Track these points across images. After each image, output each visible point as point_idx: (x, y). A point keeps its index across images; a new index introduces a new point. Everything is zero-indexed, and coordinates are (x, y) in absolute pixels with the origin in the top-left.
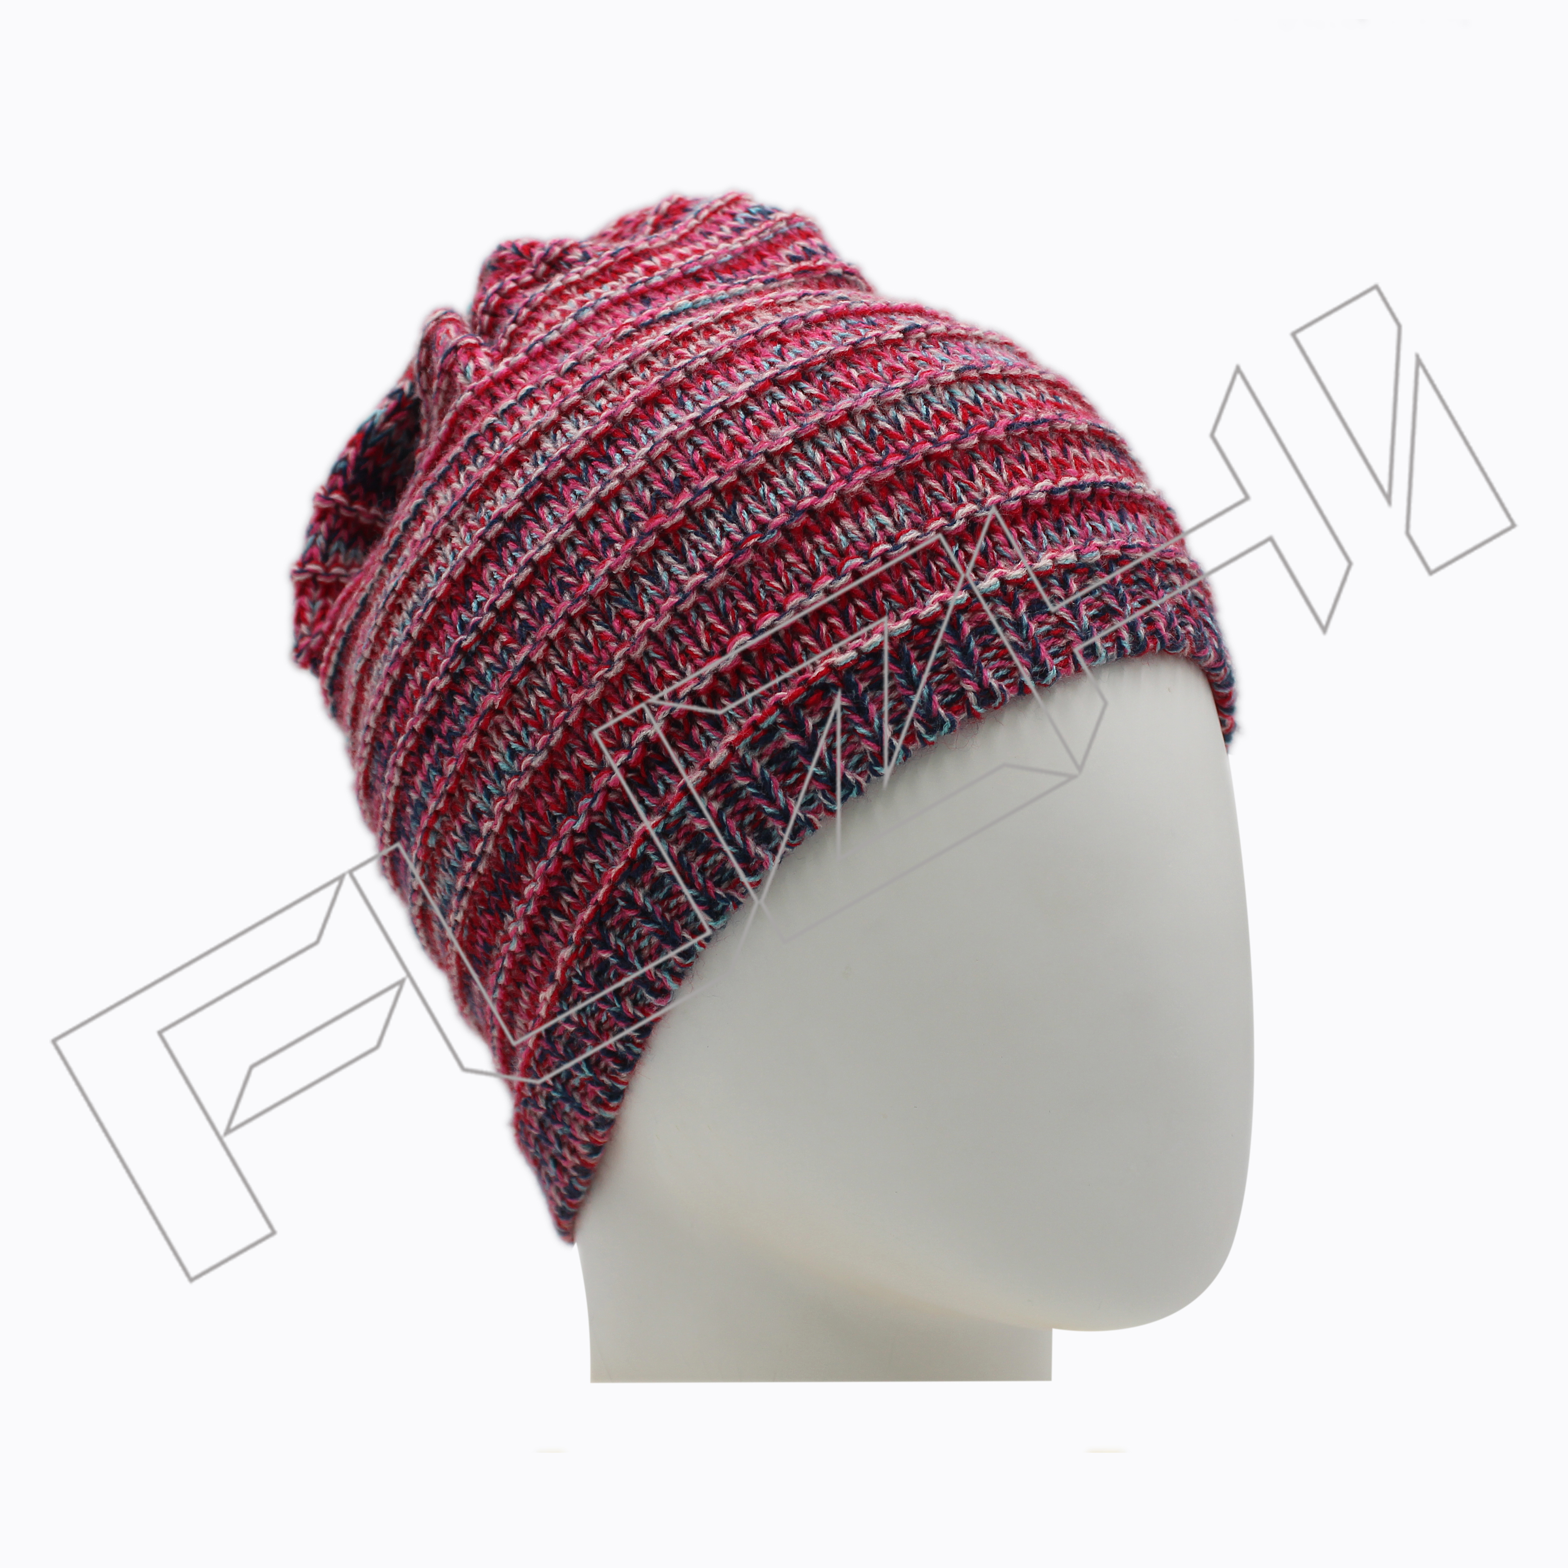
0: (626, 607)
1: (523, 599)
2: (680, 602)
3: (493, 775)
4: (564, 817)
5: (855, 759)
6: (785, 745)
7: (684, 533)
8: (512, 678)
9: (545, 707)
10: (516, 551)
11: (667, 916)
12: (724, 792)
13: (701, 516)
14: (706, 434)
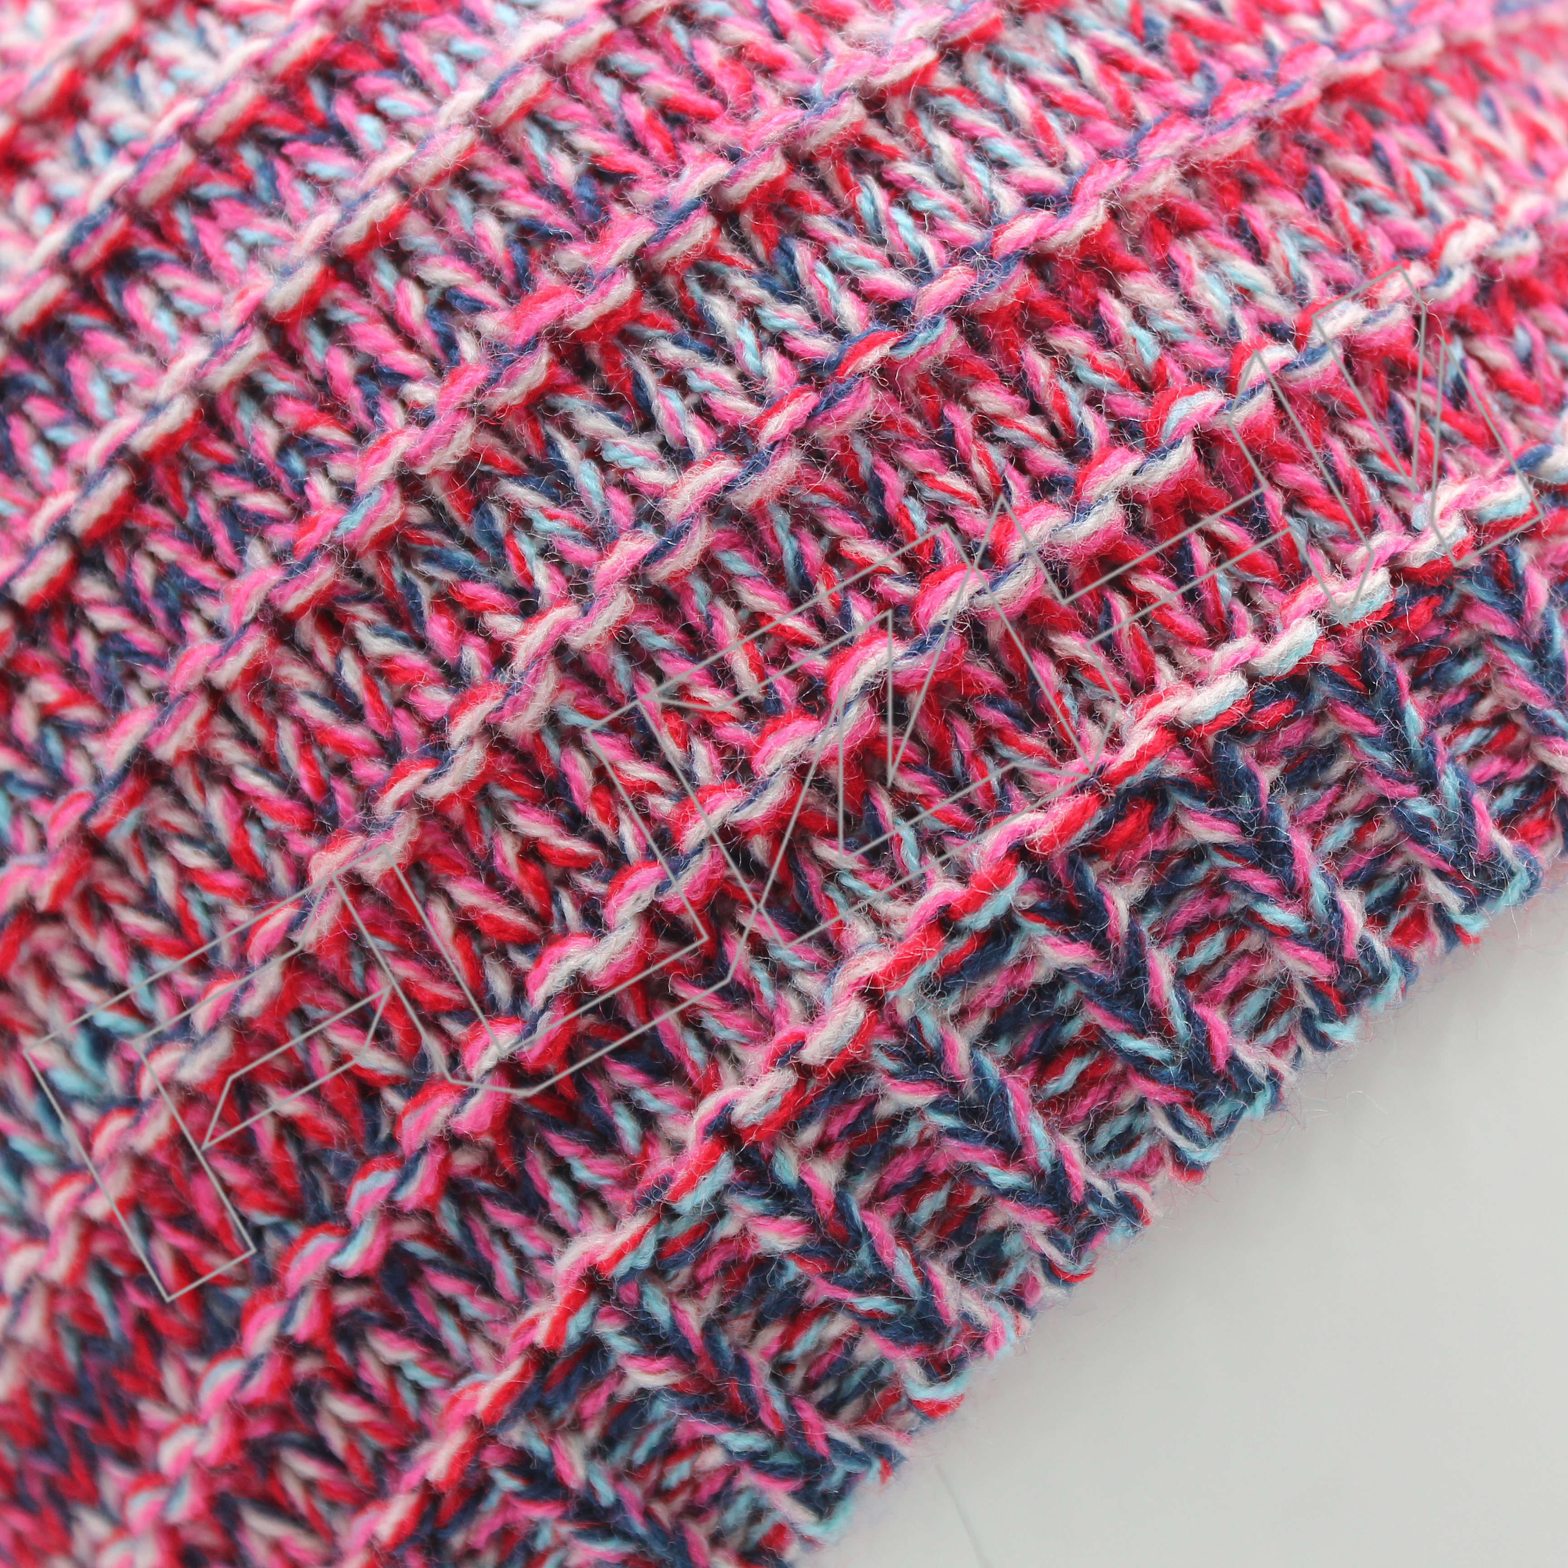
0: (467, 575)
1: (106, 570)
2: (656, 555)
3: (31, 1106)
4: (295, 1231)
5: (1255, 1002)
6: (1039, 974)
7: (634, 341)
8: (91, 812)
9: (211, 898)
10: (61, 423)
11: (661, 1511)
12: (851, 1130)
13: (682, 286)
14: (652, 45)
